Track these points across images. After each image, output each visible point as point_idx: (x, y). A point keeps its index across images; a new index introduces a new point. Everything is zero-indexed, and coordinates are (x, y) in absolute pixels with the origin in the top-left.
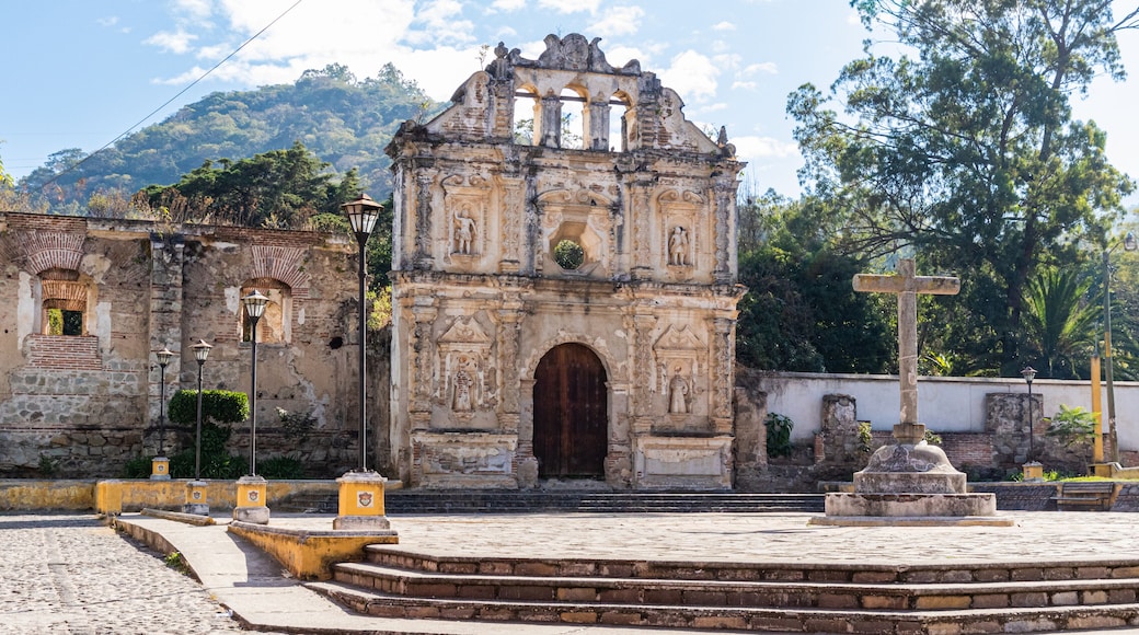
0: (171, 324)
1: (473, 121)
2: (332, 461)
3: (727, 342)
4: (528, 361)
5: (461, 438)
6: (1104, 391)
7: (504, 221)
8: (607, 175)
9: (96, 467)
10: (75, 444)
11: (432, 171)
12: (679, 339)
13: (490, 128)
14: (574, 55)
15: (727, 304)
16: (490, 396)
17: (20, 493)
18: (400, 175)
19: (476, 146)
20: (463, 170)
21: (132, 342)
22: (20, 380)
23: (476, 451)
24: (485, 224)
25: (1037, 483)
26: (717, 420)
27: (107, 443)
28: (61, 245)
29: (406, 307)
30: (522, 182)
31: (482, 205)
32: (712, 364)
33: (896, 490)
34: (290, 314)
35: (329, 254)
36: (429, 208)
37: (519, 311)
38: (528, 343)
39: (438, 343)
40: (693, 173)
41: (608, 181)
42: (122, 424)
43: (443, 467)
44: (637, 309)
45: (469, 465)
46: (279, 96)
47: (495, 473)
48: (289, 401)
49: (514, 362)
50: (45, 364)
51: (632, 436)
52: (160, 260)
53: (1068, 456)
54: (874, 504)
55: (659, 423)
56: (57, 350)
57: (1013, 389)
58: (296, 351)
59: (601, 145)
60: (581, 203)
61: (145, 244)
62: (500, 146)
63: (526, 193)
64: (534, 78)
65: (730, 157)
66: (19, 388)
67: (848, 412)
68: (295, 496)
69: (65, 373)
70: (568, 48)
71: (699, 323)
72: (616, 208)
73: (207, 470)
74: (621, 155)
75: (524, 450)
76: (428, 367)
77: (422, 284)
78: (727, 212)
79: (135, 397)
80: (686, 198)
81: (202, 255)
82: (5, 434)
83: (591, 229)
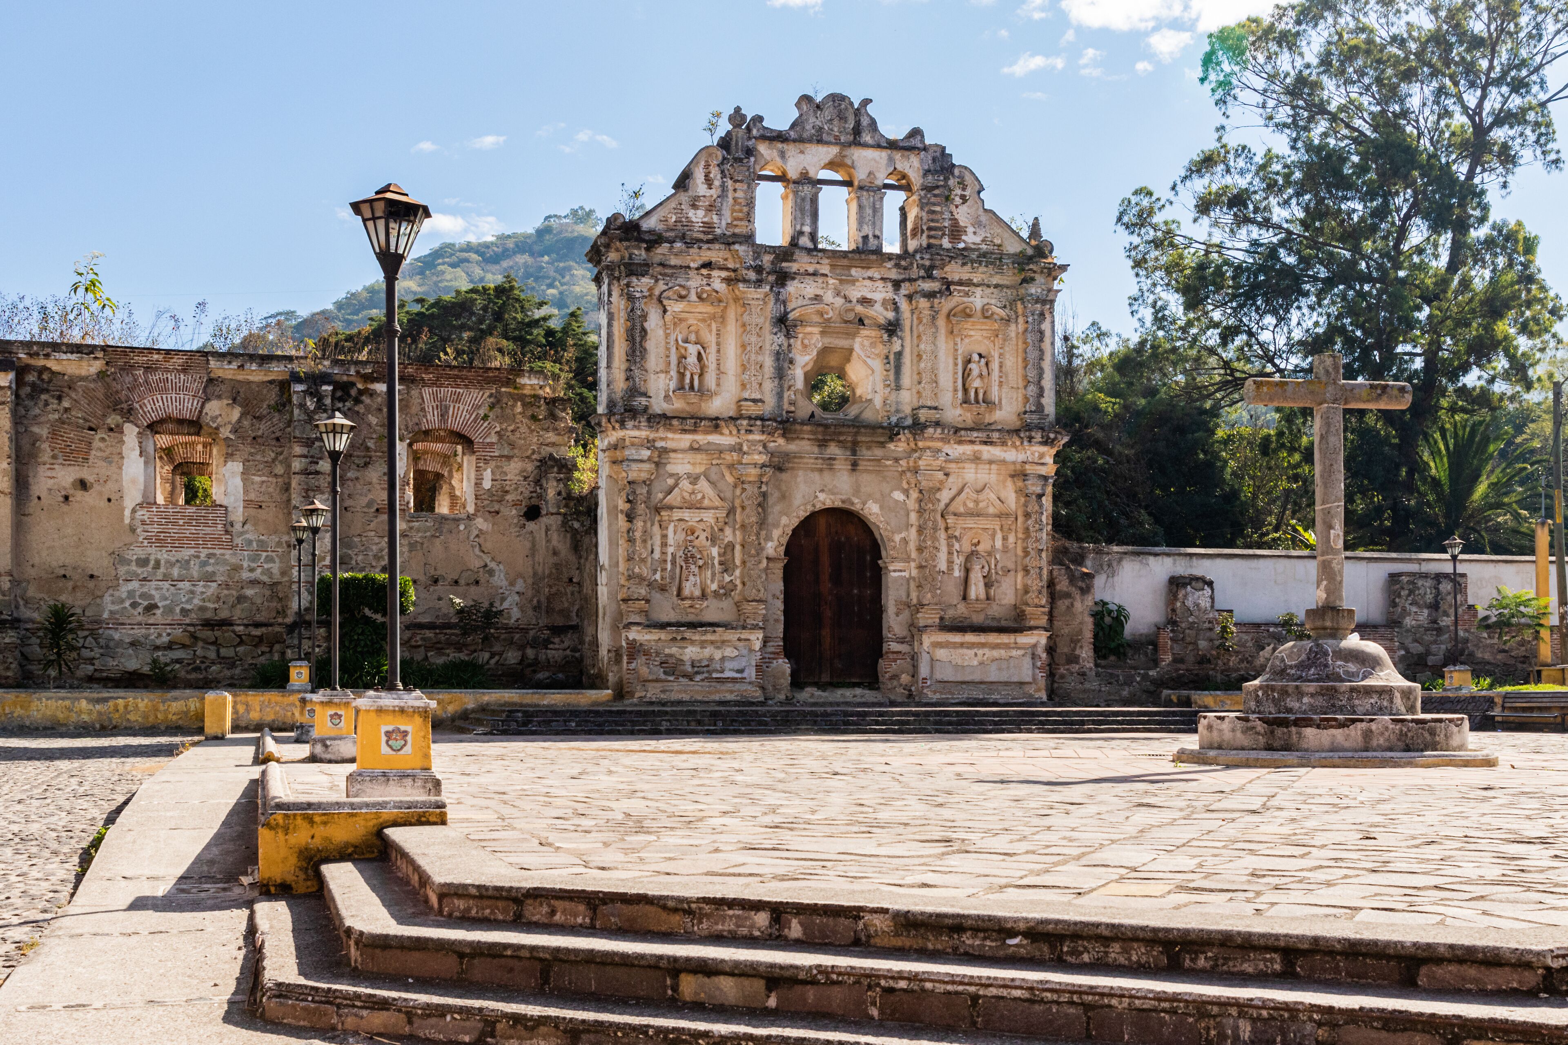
0: (318, 489)
1: (701, 213)
2: (530, 665)
3: (1041, 506)
4: (776, 533)
5: (688, 634)
6: (1553, 569)
7: (744, 346)
8: (880, 284)
9: (228, 673)
10: (200, 644)
11: (646, 281)
12: (977, 502)
13: (724, 223)
14: (836, 122)
15: (1042, 456)
16: (727, 578)
17: (126, 707)
18: (605, 288)
19: (705, 246)
20: (688, 279)
21: (270, 514)
22: (128, 562)
23: (708, 651)
24: (718, 351)
25: (1464, 692)
26: (1028, 610)
27: (241, 643)
28: (177, 389)
29: (614, 462)
30: (766, 295)
31: (714, 326)
32: (1020, 535)
33: (1313, 709)
34: (473, 476)
35: (521, 398)
36: (644, 331)
37: (763, 466)
38: (777, 508)
39: (657, 510)
40: (995, 280)
41: (881, 293)
42: (258, 618)
43: (665, 673)
44: (921, 463)
45: (699, 668)
46: (517, 246)
47: (734, 680)
48: (473, 588)
49: (758, 534)
50: (160, 541)
51: (915, 631)
52: (302, 406)
53: (1500, 657)
54: (1279, 731)
55: (951, 613)
56: (174, 524)
57: (1425, 568)
58: (480, 523)
59: (873, 243)
60: (846, 322)
61: (284, 386)
62: (737, 247)
63: (772, 309)
64: (782, 155)
65: (1046, 257)
66: (128, 572)
67: (1202, 598)
68: (473, 711)
69: (186, 553)
70: (828, 113)
71: (1004, 482)
72: (892, 328)
73: (360, 677)
74: (899, 257)
75: (772, 649)
76: (645, 541)
77: (635, 433)
78: (1042, 333)
79: (275, 584)
80: (986, 314)
81: (357, 401)
82: (111, 632)
83: (859, 357)
